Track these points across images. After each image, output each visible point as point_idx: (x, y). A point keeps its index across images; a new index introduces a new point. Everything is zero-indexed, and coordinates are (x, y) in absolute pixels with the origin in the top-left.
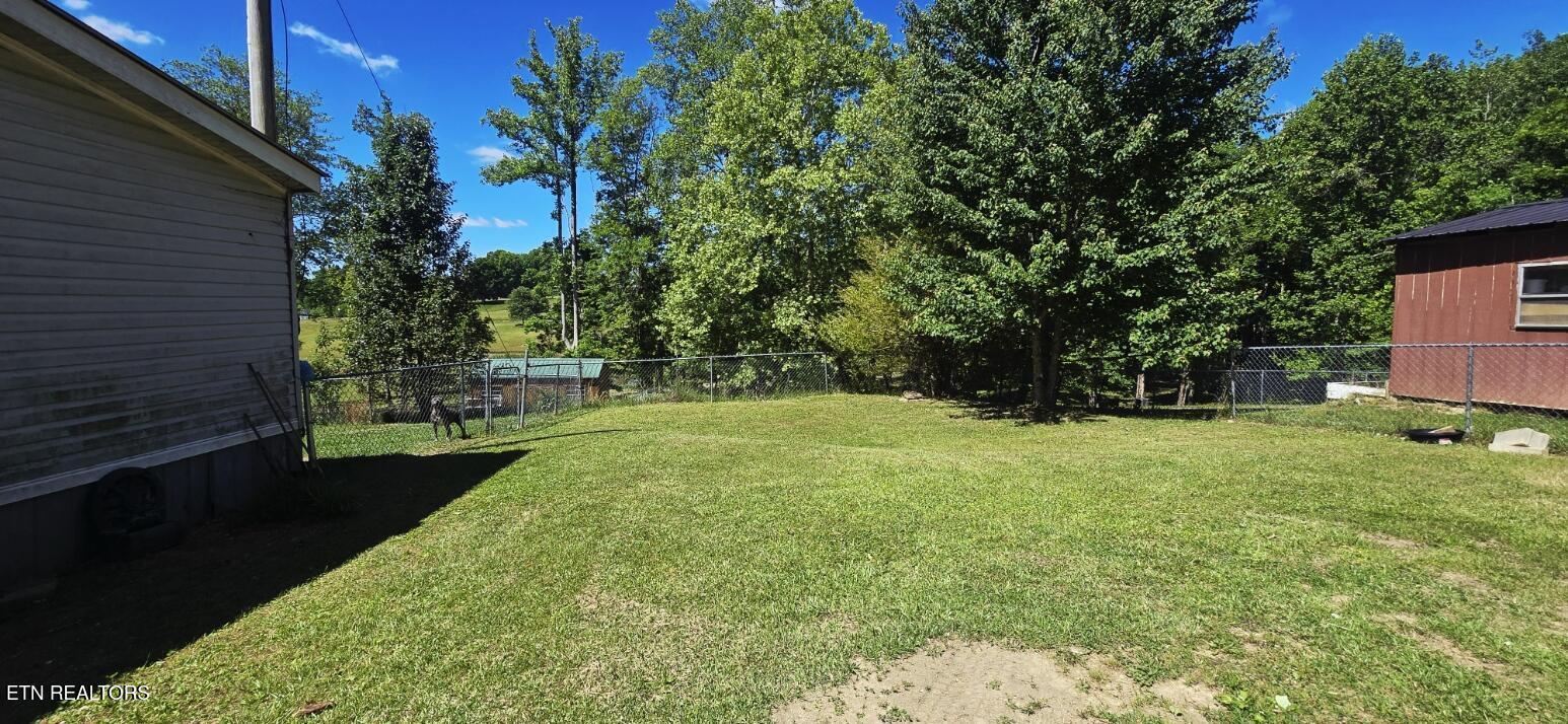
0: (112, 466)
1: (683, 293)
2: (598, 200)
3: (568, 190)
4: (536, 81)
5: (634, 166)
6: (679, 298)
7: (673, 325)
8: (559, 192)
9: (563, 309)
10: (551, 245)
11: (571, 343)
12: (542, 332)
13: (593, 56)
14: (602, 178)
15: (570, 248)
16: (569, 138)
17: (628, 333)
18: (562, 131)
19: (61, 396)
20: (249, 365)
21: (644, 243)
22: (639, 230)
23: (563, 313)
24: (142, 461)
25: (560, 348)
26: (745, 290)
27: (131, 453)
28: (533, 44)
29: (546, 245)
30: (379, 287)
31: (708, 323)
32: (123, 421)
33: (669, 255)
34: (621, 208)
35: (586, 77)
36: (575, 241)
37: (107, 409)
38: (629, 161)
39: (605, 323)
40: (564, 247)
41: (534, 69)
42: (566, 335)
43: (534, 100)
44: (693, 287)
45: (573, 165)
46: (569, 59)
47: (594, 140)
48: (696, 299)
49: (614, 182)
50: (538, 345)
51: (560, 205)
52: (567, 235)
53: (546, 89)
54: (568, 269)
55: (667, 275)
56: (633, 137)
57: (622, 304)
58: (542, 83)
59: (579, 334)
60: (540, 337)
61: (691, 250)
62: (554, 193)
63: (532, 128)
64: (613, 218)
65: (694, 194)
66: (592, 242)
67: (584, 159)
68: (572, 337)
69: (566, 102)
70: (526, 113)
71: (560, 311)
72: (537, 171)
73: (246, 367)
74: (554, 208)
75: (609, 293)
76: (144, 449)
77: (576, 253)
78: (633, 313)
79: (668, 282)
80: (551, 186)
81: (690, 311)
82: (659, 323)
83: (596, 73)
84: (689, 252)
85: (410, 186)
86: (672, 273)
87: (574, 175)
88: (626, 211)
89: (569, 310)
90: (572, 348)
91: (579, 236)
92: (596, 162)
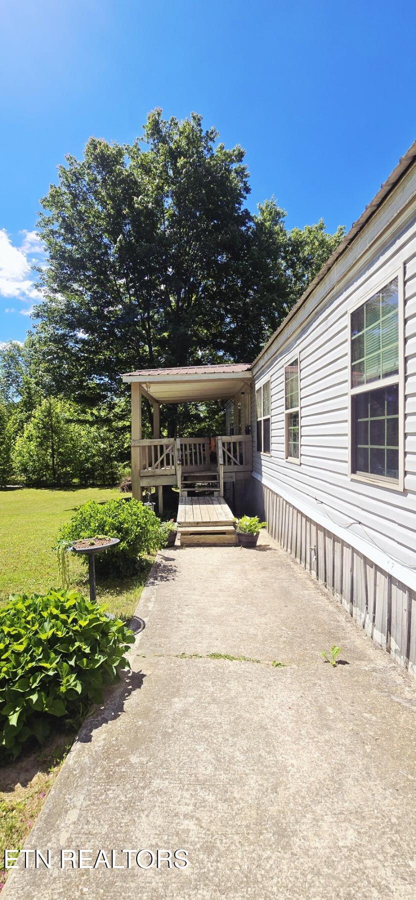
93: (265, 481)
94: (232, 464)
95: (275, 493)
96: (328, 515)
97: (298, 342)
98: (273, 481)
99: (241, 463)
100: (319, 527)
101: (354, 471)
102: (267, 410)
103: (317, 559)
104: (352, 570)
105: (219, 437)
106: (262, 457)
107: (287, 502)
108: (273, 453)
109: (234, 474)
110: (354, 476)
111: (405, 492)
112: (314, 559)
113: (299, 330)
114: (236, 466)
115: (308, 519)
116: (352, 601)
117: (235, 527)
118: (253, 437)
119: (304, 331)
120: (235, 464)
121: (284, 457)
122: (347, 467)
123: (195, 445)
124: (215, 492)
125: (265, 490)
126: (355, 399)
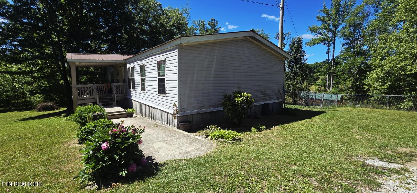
0: (265, 102)
1: (377, 74)
2: (343, 46)
3: (332, 45)
4: (324, 15)
5: (358, 33)
6: (375, 76)
7: (371, 85)
8: (329, 45)
9: (327, 80)
10: (325, 61)
11: (329, 90)
12: (320, 86)
13: (345, 2)
14: (345, 39)
15: (331, 62)
16: (334, 29)
17: (351, 87)
18: (332, 27)
19: (262, 92)
20: (278, 89)
21: (360, 59)
22: (358, 54)
23: (327, 81)
24: (268, 102)
25: (326, 91)
26: (410, 72)
27: (266, 101)
28: (325, 5)
29: (323, 62)
30: (288, 75)
31: (388, 85)
32: (266, 96)
33: (371, 62)
34: (352, 48)
35: (342, 9)
36: (334, 60)
37: (264, 94)
38: (356, 32)
39: (343, 84)
40: (329, 62)
41: (324, 12)
42: (328, 88)
43: (323, 21)
44: (382, 72)
45: (335, 37)
46: (336, 6)
47: (343, 28)
48: (383, 76)
49: (350, 40)
50: (318, 90)
51: (329, 49)
52: (331, 58)
53: (327, 17)
54: (330, 68)
55: (370, 68)
56: (359, 24)
57: (350, 78)
58: (326, 15)
59: (332, 87)
60: (319, 88)
61: (382, 59)
62: (327, 46)
63: (322, 29)
64: (348, 52)
65: (385, 40)
66: (340, 59)
67: (339, 34)
68: (330, 88)
69: (334, 19)
70: (320, 25)
71: (326, 81)
72: (323, 41)
73: (278, 90)
74: (327, 51)
75: (345, 75)
76: (267, 100)
77: (333, 63)
78: (353, 81)
79: (370, 71)
80: (326, 44)
81: (380, 80)
82: (365, 85)
83: (345, 7)
84: (381, 60)
85: (297, 53)
86: (372, 68)
87: (335, 40)
88: (354, 49)
89: (329, 80)
90: (330, 91)
91: (335, 58)
92: (343, 34)
93: (132, 98)
94: (118, 93)
95: (137, 102)
96: (153, 104)
97: (144, 60)
98: (136, 98)
99: (122, 93)
100: (152, 107)
101: (159, 94)
102: (133, 75)
103: (151, 115)
104: (159, 114)
105: (113, 84)
106: (131, 91)
107: (142, 103)
108: (136, 89)
109: (119, 97)
110: (159, 95)
111: (166, 97)
112: (150, 115)
113: (145, 57)
114: (120, 94)
115: (149, 106)
116: (159, 120)
117: (126, 112)
118: (126, 84)
119: (146, 58)
120: (120, 93)
121: (141, 91)
122: (157, 93)
123: (102, 87)
124: (113, 104)
125: (133, 101)
126: (159, 79)
